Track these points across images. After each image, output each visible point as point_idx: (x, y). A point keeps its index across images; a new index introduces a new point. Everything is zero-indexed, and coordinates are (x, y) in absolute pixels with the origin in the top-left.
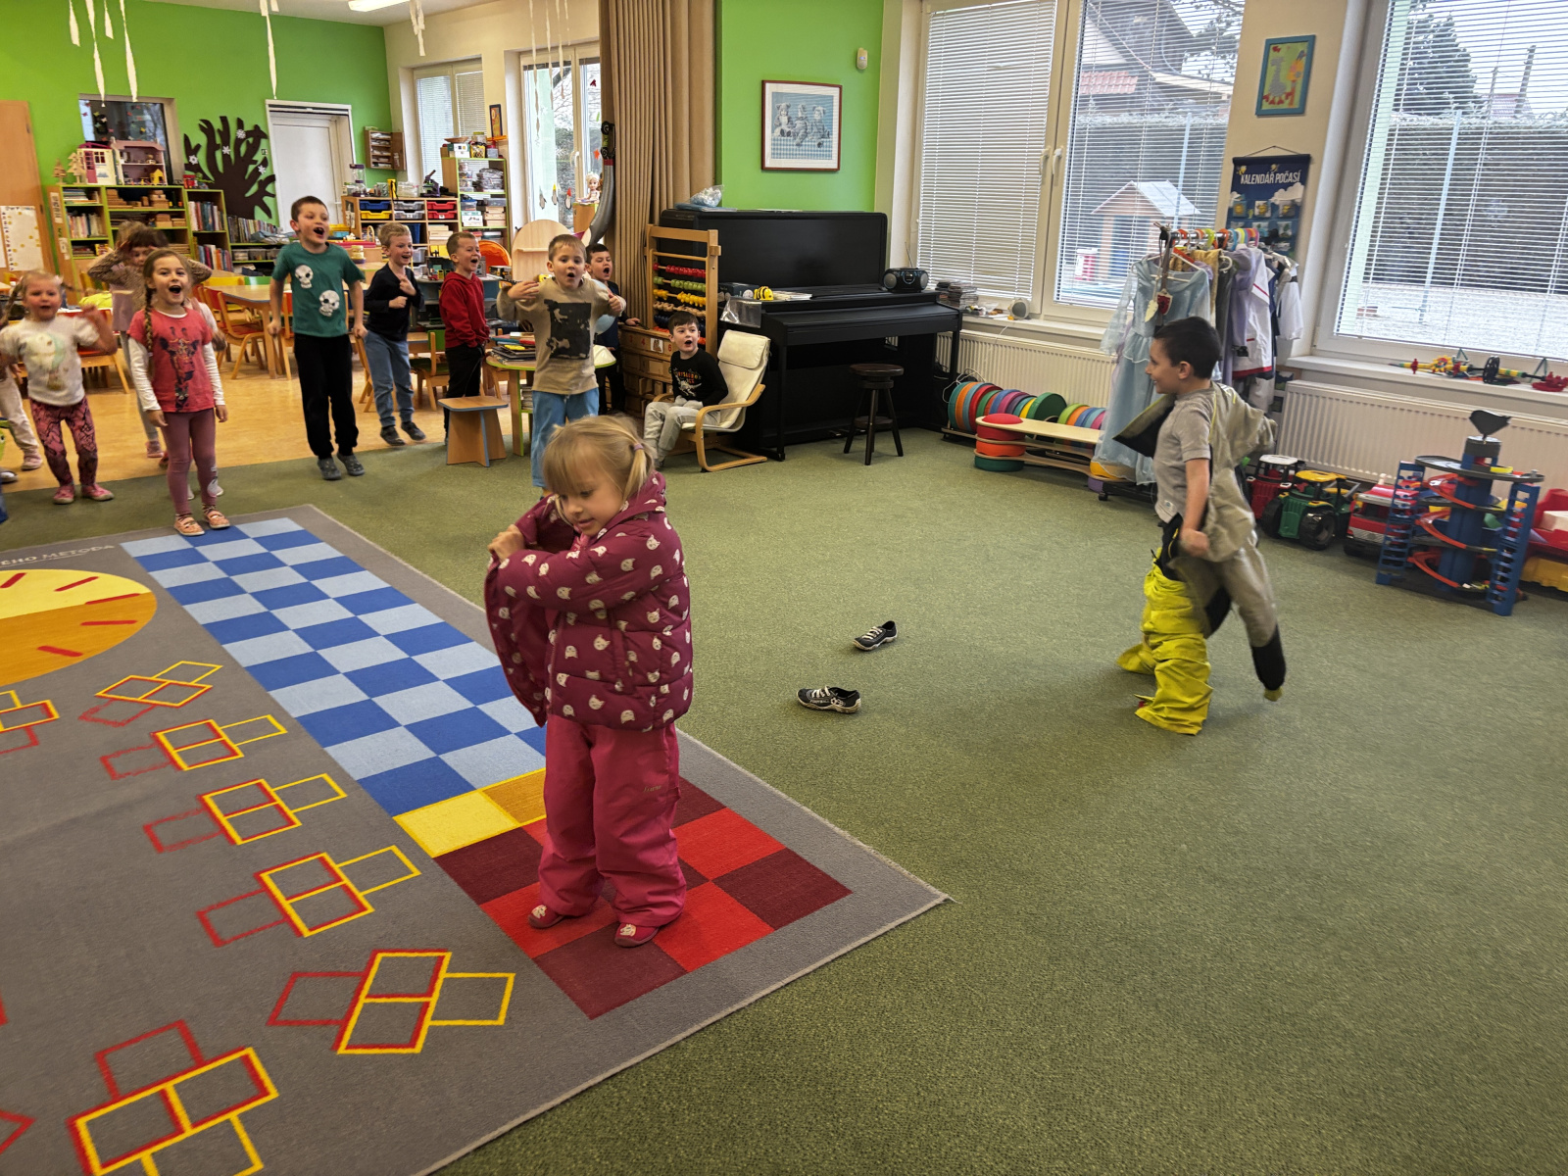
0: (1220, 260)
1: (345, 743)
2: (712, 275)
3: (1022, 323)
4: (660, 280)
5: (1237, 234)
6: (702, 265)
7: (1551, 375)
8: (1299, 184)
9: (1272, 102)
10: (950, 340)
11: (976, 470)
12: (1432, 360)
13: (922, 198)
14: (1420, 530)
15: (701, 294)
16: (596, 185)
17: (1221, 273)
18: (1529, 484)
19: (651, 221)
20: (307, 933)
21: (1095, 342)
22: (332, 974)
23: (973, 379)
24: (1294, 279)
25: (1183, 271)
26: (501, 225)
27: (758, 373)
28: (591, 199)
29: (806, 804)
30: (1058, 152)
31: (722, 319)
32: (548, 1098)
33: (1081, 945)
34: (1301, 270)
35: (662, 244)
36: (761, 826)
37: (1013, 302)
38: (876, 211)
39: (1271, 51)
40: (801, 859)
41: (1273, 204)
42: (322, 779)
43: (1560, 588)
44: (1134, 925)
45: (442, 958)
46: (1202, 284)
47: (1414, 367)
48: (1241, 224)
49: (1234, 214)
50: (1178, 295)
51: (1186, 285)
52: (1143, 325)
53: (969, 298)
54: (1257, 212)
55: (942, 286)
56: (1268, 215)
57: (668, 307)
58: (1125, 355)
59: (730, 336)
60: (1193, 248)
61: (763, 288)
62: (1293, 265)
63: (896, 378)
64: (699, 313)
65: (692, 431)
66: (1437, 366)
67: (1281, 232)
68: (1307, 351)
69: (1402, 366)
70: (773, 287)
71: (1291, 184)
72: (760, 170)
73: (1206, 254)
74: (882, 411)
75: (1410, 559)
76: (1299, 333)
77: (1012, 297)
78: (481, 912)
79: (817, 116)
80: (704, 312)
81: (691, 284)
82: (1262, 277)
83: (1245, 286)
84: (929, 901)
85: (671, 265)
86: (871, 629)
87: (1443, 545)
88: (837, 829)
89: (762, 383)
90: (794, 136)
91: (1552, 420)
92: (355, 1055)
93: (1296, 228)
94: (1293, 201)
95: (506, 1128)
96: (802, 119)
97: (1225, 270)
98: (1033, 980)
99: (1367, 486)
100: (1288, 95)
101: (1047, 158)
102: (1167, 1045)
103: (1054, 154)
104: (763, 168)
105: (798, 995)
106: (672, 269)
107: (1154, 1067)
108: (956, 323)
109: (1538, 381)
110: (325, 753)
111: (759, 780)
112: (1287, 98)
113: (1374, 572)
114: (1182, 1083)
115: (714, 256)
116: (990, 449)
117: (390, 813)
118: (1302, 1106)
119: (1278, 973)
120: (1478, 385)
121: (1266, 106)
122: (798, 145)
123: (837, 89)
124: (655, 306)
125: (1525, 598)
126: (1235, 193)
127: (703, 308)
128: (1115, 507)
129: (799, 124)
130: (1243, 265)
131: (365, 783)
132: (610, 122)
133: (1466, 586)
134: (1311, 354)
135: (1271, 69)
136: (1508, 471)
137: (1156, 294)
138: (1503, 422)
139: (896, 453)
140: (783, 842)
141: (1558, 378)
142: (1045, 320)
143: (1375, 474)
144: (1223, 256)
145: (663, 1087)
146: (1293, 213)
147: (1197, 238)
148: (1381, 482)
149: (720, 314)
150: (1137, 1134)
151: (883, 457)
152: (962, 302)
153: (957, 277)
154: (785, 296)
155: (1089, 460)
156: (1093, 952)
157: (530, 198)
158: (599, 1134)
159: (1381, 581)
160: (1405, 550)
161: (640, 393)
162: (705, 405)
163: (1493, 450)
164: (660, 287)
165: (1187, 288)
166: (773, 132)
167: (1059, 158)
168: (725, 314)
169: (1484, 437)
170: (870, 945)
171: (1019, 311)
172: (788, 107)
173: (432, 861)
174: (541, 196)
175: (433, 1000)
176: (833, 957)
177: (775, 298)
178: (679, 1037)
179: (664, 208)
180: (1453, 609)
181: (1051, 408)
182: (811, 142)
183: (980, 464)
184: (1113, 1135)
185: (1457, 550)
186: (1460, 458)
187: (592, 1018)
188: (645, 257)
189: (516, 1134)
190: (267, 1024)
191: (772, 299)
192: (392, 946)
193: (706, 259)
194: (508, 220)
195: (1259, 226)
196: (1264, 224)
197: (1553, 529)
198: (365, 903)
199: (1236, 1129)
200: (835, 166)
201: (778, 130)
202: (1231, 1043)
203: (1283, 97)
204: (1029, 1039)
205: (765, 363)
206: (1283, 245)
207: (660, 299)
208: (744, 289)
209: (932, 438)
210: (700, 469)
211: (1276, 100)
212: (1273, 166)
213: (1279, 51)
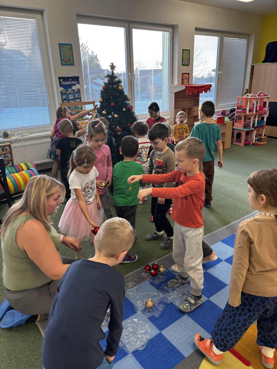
39: (61, 47)
41: (73, 90)
49: (63, 93)
54: (69, 92)
93: (80, 95)
94: (78, 88)
121: (63, 62)
126: (61, 87)
135: (62, 53)
146: (78, 92)
203: (68, 60)
211: (66, 61)
212: (70, 79)
213: (63, 47)
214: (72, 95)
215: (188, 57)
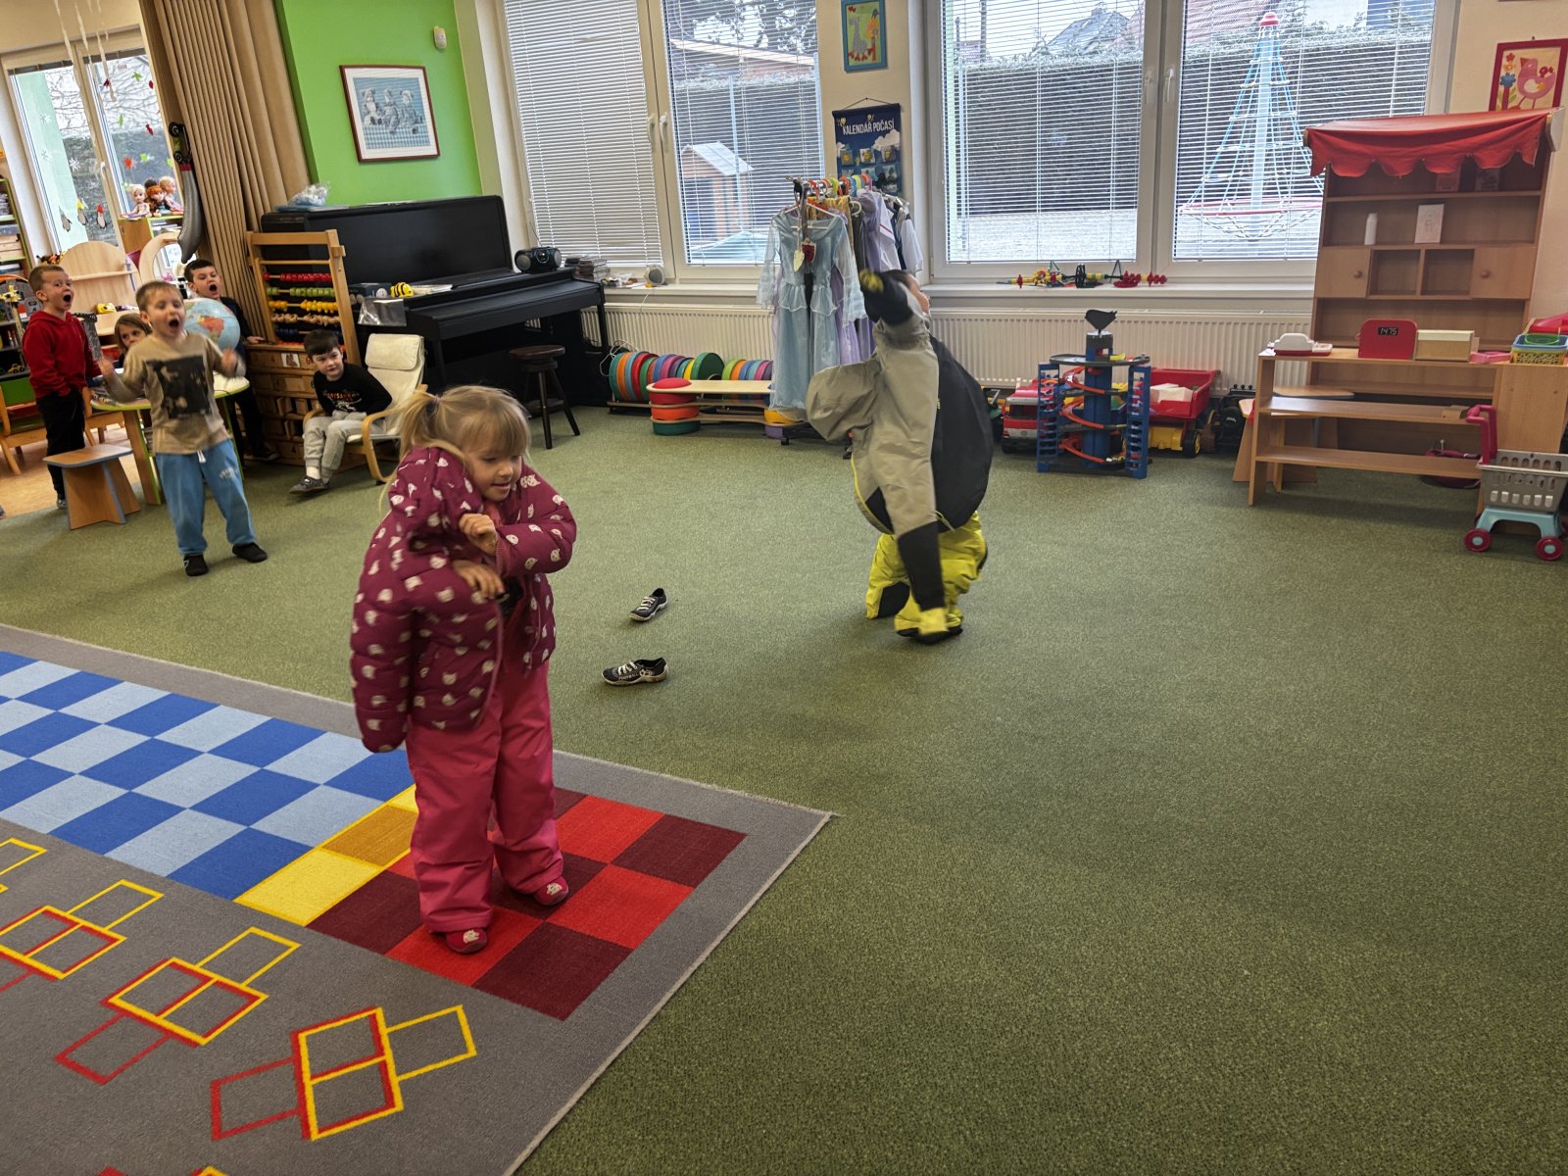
0: (850, 205)
1: (127, 844)
2: (339, 277)
3: (661, 289)
4: (275, 291)
5: (854, 180)
6: (326, 269)
7: (1126, 274)
8: (894, 131)
9: (857, 58)
10: (596, 315)
11: (657, 437)
12: (1033, 275)
13: (530, 174)
14: (1066, 420)
15: (332, 299)
16: (143, 197)
17: (853, 217)
18: (1141, 366)
19: (249, 227)
20: (203, 1041)
21: (750, 299)
22: (258, 1070)
23: (625, 350)
24: (908, 217)
25: (818, 219)
26: (18, 256)
27: (417, 374)
28: (141, 213)
29: (662, 770)
30: (663, 118)
31: (360, 322)
32: (562, 1103)
33: (961, 821)
34: (911, 208)
35: (267, 251)
36: (631, 802)
37: (648, 269)
38: (484, 194)
39: (848, 11)
40: (685, 820)
41: (875, 151)
42: (121, 886)
43: (1173, 449)
44: (993, 793)
45: (374, 1017)
46: (840, 230)
47: (1020, 282)
48: (851, 171)
49: (843, 162)
50: (820, 241)
51: (826, 232)
52: (792, 275)
53: (601, 272)
54: (863, 159)
55: (570, 262)
56: (873, 161)
57: (290, 318)
58: (782, 305)
59: (376, 342)
60: (823, 197)
61: (400, 284)
62: (904, 204)
63: (558, 357)
64: (332, 320)
65: (360, 443)
66: (1039, 278)
67: (887, 175)
68: (927, 281)
69: (1010, 283)
70: (410, 282)
71: (888, 131)
72: (358, 163)
73: (837, 201)
74: (551, 392)
75: (1060, 446)
76: (920, 265)
77: (645, 265)
78: (390, 960)
79: (405, 101)
80: (337, 318)
81: (315, 291)
82: (885, 217)
83: (872, 227)
84: (818, 822)
85: (286, 273)
86: (643, 601)
87: (1085, 429)
88: (704, 785)
89: (423, 383)
90: (386, 122)
91: (1136, 311)
92: (333, 1135)
93: (899, 169)
94: (892, 146)
95: (535, 1143)
96: (390, 105)
97: (856, 214)
98: (937, 861)
99: (1010, 391)
100: (870, 51)
101: (653, 125)
102: (1066, 879)
103: (659, 122)
104: (360, 159)
105: (746, 936)
106: (288, 277)
107: (1065, 898)
108: (598, 296)
109: (1118, 280)
110: (110, 860)
111: (606, 762)
112: (869, 53)
113: (1036, 463)
114: (1091, 904)
115: (338, 258)
116: (668, 414)
117: (226, 897)
118: (1183, 890)
119: (1118, 797)
120: (1072, 290)
121: (852, 62)
122: (392, 133)
123: (421, 72)
124: (274, 319)
125: (1150, 462)
126: (840, 143)
127: (336, 313)
128: (798, 449)
129: (388, 110)
130: (869, 209)
131: (179, 875)
132: (178, 122)
133: (1109, 460)
134: (931, 283)
135: (851, 29)
136: (1122, 357)
137: (799, 244)
138: (1111, 316)
139: (573, 433)
140: (661, 811)
141: (1132, 275)
142: (681, 283)
143: (1013, 380)
144: (852, 202)
145: (665, 1055)
146: (894, 158)
147: (824, 187)
148: (1018, 385)
149: (356, 317)
150: (1078, 954)
151: (564, 439)
152: (595, 276)
153: (585, 251)
154: (425, 290)
155: (762, 410)
156: (972, 824)
157: (48, 220)
158: (629, 1116)
159: (1041, 470)
160: (1056, 439)
161: (281, 414)
162: (368, 414)
163: (1108, 341)
164: (275, 298)
165: (827, 235)
166: (363, 121)
167: (665, 124)
168: (362, 316)
169: (1100, 332)
170: (785, 874)
171: (655, 278)
172: (373, 92)
173: (306, 929)
174: (63, 216)
175: (388, 1056)
176: (759, 894)
177: (415, 294)
178: (658, 1008)
179: (261, 213)
180: (1103, 481)
181: (712, 367)
182: (405, 128)
183: (659, 430)
184: (1060, 960)
185: (1095, 431)
186: (1084, 354)
187: (563, 1018)
188: (251, 268)
189: (547, 1146)
190: (213, 1140)
191: (411, 295)
192: (310, 1023)
193: (329, 262)
194: (25, 248)
195: (867, 172)
196: (871, 170)
197: (1159, 401)
198: (254, 992)
199: (1146, 923)
200: (435, 152)
201: (367, 119)
202: (1111, 861)
203: (866, 53)
204: (959, 909)
205: (422, 363)
206: (891, 187)
207: (279, 311)
208: (376, 289)
209: (599, 414)
210: (375, 482)
211: (861, 56)
212: (869, 117)
213: (854, 10)
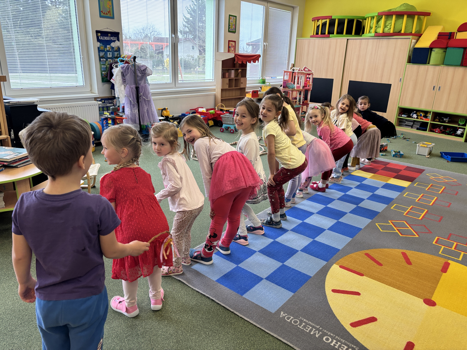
41: (112, 47)
48: (104, 53)
49: (100, 49)
54: (108, 49)
56: (111, 50)
93: (120, 54)
94: (117, 46)
112: (108, 13)
121: (102, 14)
126: (99, 42)
135: (101, 3)
146: (118, 50)
211: (105, 13)
212: (109, 35)
214: (111, 53)
215: (235, 23)
